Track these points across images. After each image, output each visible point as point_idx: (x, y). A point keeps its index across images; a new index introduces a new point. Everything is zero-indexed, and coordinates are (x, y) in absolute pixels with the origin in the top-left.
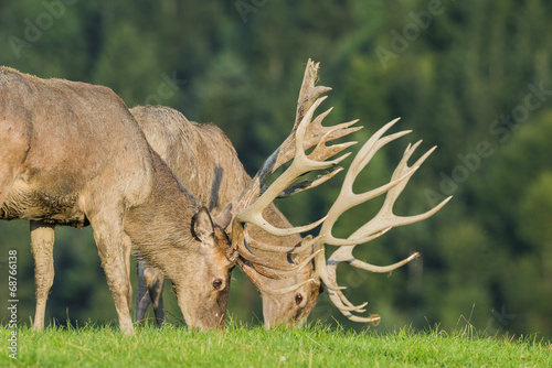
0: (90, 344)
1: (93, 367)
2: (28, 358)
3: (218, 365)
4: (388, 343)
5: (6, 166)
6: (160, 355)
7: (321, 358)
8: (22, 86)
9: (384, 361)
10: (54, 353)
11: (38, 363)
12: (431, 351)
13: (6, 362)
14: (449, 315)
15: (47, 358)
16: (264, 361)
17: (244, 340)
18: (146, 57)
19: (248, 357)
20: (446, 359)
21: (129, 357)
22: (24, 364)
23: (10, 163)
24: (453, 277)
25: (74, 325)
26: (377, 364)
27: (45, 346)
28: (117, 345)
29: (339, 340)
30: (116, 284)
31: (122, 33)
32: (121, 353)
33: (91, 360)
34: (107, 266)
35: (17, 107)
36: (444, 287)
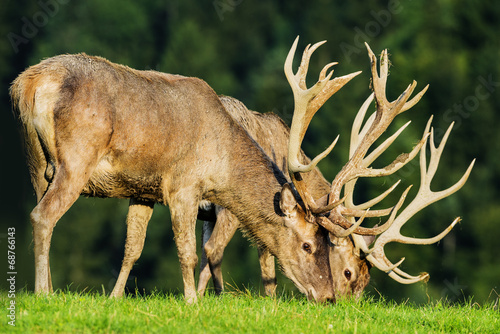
0: (156, 311)
1: (159, 331)
2: (100, 322)
3: (272, 331)
4: (425, 313)
5: (92, 149)
6: (219, 321)
7: (365, 326)
8: (107, 75)
9: (423, 330)
10: (123, 318)
11: (109, 327)
12: (465, 321)
13: (81, 326)
14: (480, 289)
15: (117, 322)
16: (313, 328)
17: (296, 309)
18: (208, 50)
19: (299, 324)
20: (478, 329)
21: (191, 323)
22: (96, 328)
23: (95, 146)
24: (484, 255)
25: (142, 293)
26: (416, 332)
27: (115, 312)
28: (181, 312)
29: (381, 309)
30: (184, 257)
31: (187, 29)
32: (184, 319)
33: (157, 326)
34: (178, 240)
35: (100, 95)
36: (475, 263)
